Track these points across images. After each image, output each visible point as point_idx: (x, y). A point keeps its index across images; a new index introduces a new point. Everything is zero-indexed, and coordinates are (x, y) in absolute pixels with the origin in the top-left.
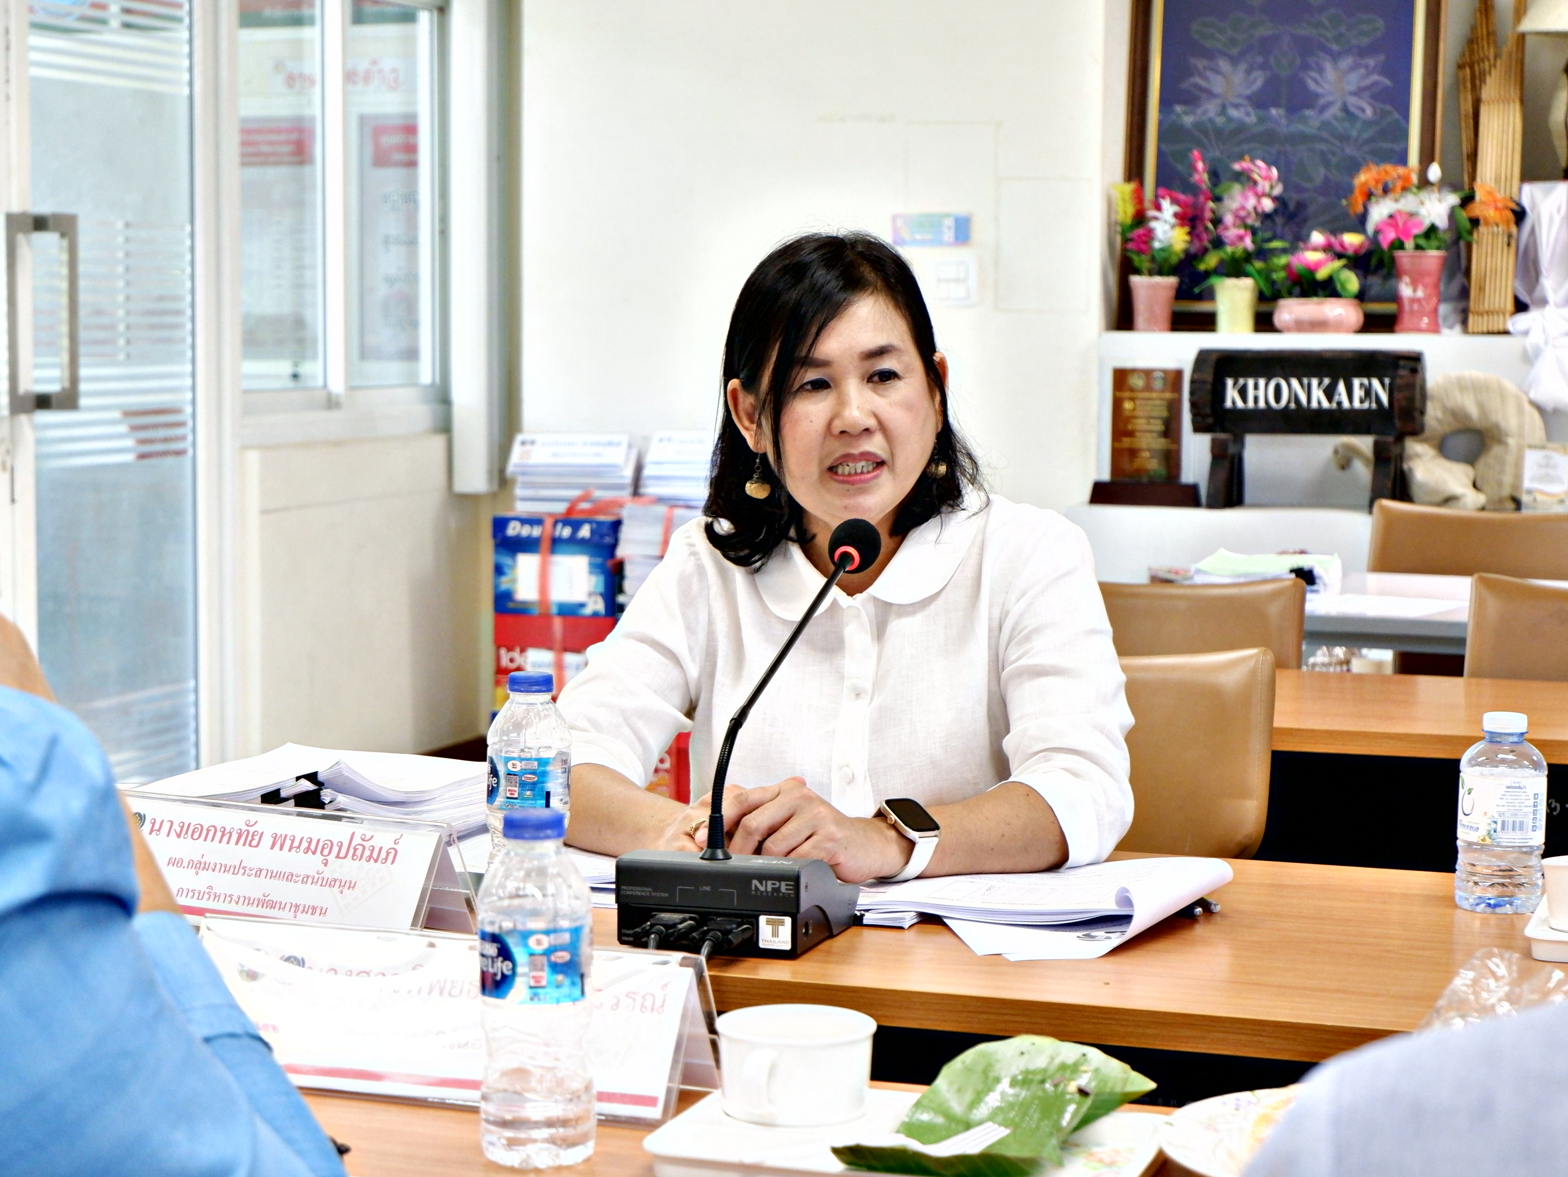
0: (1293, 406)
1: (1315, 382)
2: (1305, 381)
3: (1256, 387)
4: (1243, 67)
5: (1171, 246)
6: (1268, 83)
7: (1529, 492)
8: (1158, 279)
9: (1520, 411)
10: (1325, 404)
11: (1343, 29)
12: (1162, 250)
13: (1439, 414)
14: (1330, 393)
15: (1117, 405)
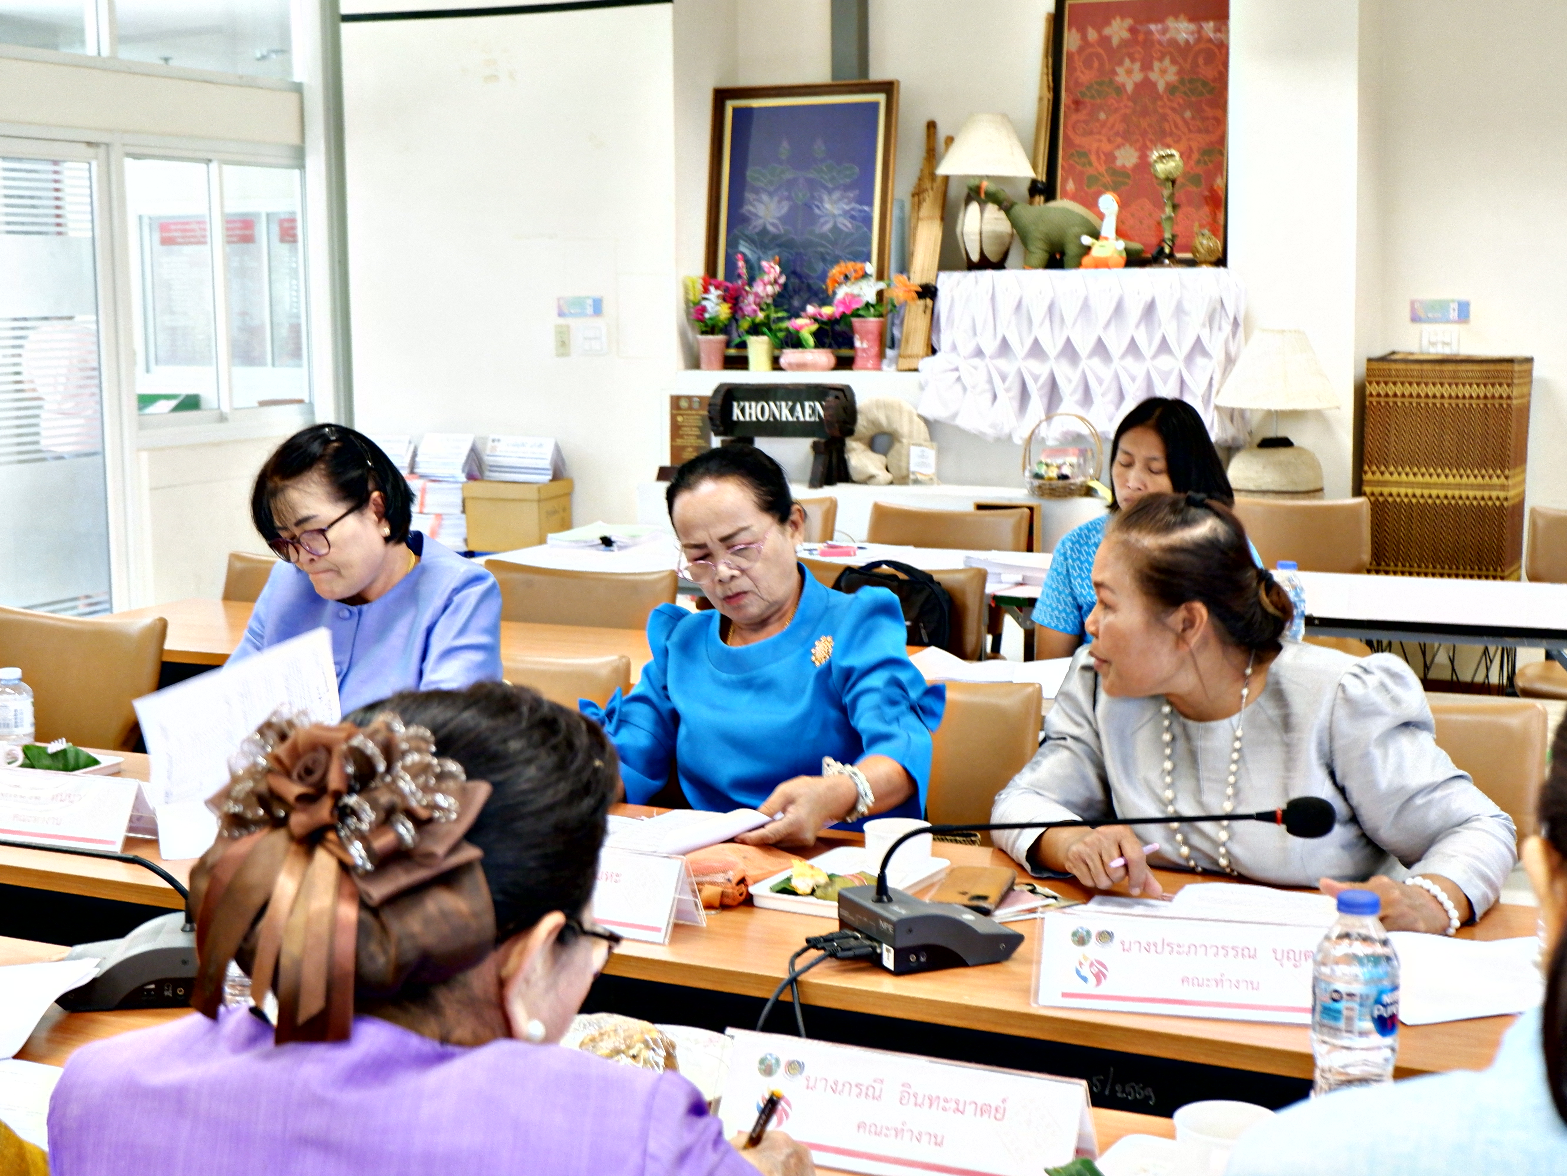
0: (771, 419)
1: (783, 404)
2: (778, 403)
3: (750, 407)
4: (776, 199)
5: (718, 316)
6: (791, 209)
7: (914, 473)
8: (710, 337)
9: (911, 421)
10: (790, 419)
11: (835, 174)
12: (710, 319)
13: (865, 424)
14: (792, 411)
15: (673, 418)
